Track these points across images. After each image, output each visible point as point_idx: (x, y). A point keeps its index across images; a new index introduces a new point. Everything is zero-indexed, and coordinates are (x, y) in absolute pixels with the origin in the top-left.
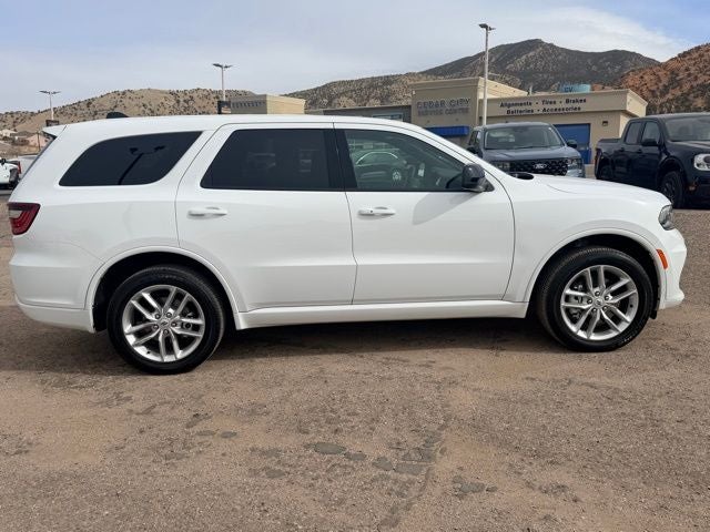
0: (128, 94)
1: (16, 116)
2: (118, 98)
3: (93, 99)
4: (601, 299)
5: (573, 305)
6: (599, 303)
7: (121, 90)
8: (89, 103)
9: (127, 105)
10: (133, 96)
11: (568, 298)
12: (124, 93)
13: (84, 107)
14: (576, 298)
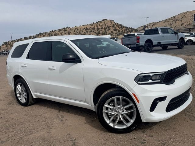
0: (187, 13)
1: (153, 24)
2: (184, 15)
3: (176, 16)
4: (120, 111)
5: (109, 112)
6: (119, 112)
7: (185, 12)
8: (174, 17)
9: (187, 17)
10: (189, 13)
11: (107, 109)
12: (186, 13)
13: (173, 18)
14: (110, 109)
